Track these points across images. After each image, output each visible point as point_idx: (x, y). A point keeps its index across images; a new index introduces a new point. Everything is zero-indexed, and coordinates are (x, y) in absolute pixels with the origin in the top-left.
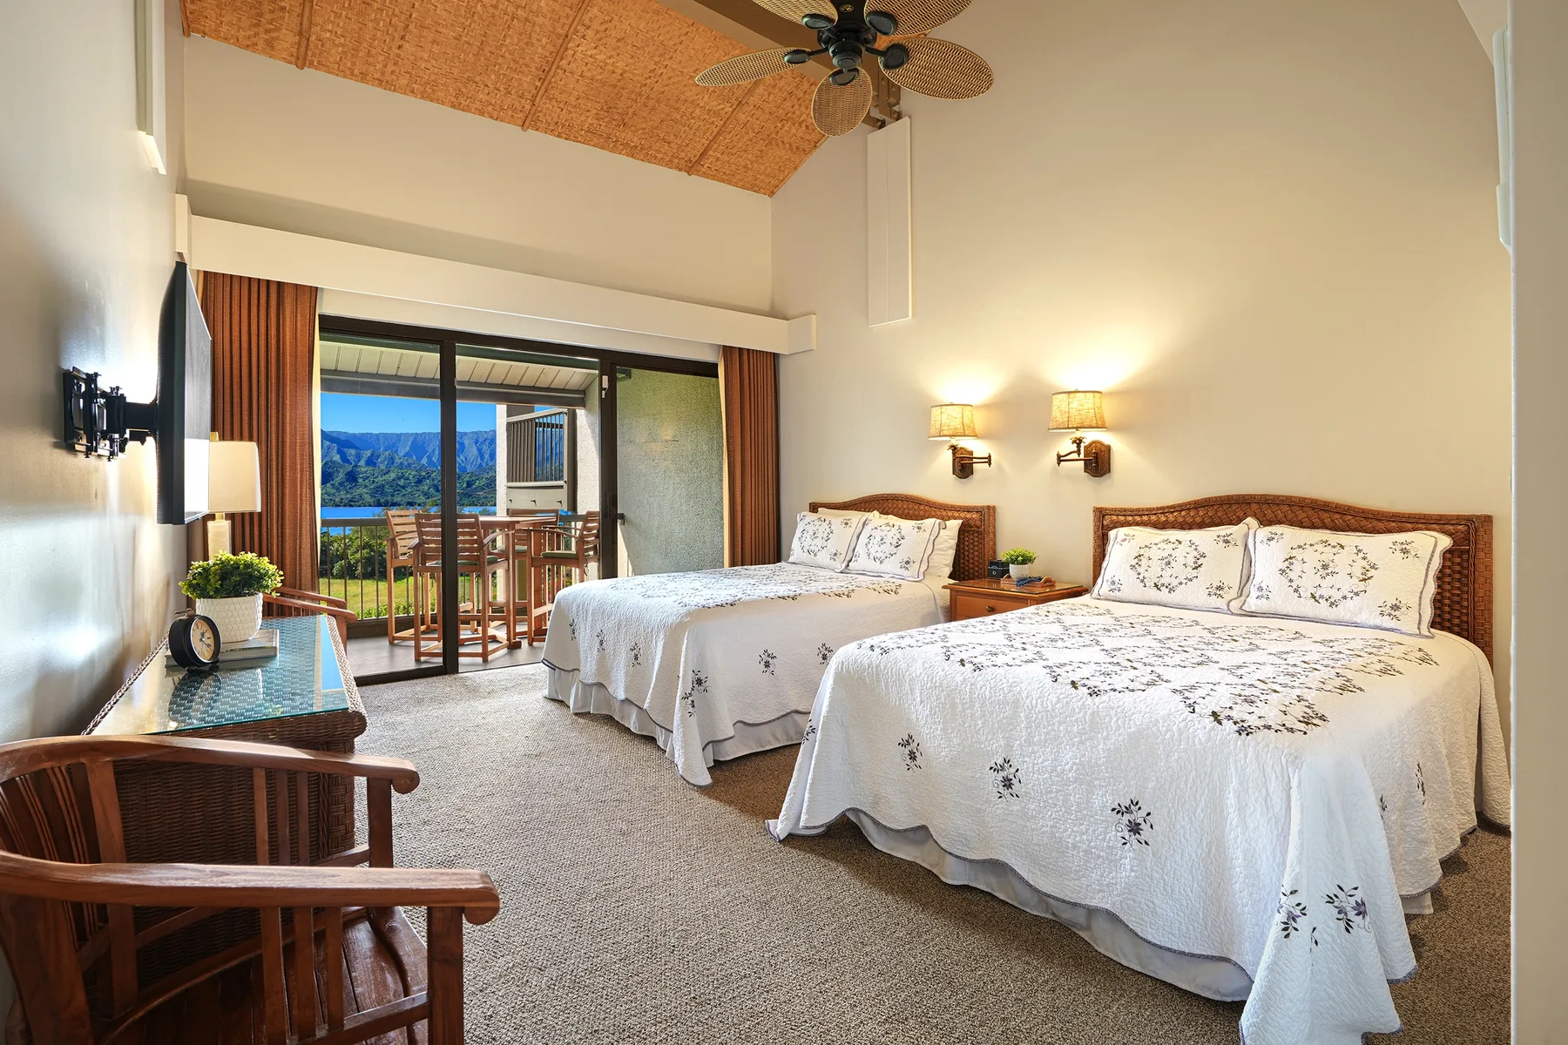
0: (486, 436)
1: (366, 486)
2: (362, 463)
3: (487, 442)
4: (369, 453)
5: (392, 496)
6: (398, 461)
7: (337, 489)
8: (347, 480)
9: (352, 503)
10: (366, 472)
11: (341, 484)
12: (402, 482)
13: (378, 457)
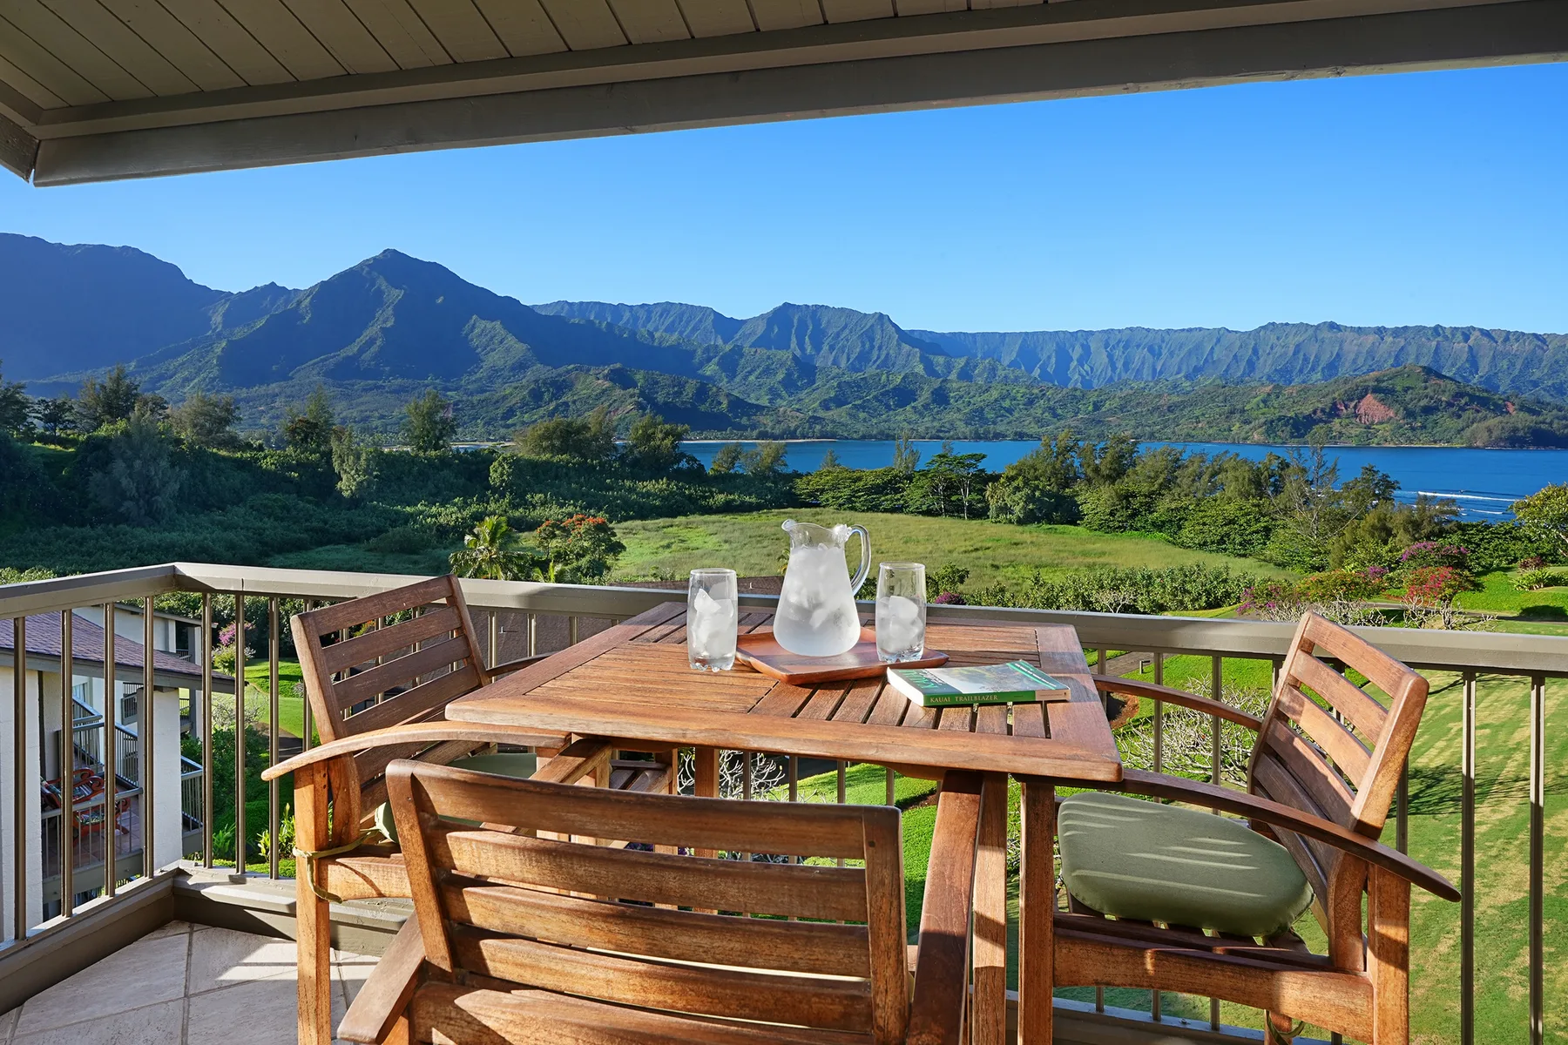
0: (1119, 336)
1: (959, 410)
2: (953, 376)
3: (1121, 345)
4: (961, 362)
5: (994, 423)
6: (1001, 373)
7: (922, 415)
8: (934, 401)
9: (941, 435)
10: (958, 390)
11: (926, 407)
12: (1006, 404)
13: (975, 367)
